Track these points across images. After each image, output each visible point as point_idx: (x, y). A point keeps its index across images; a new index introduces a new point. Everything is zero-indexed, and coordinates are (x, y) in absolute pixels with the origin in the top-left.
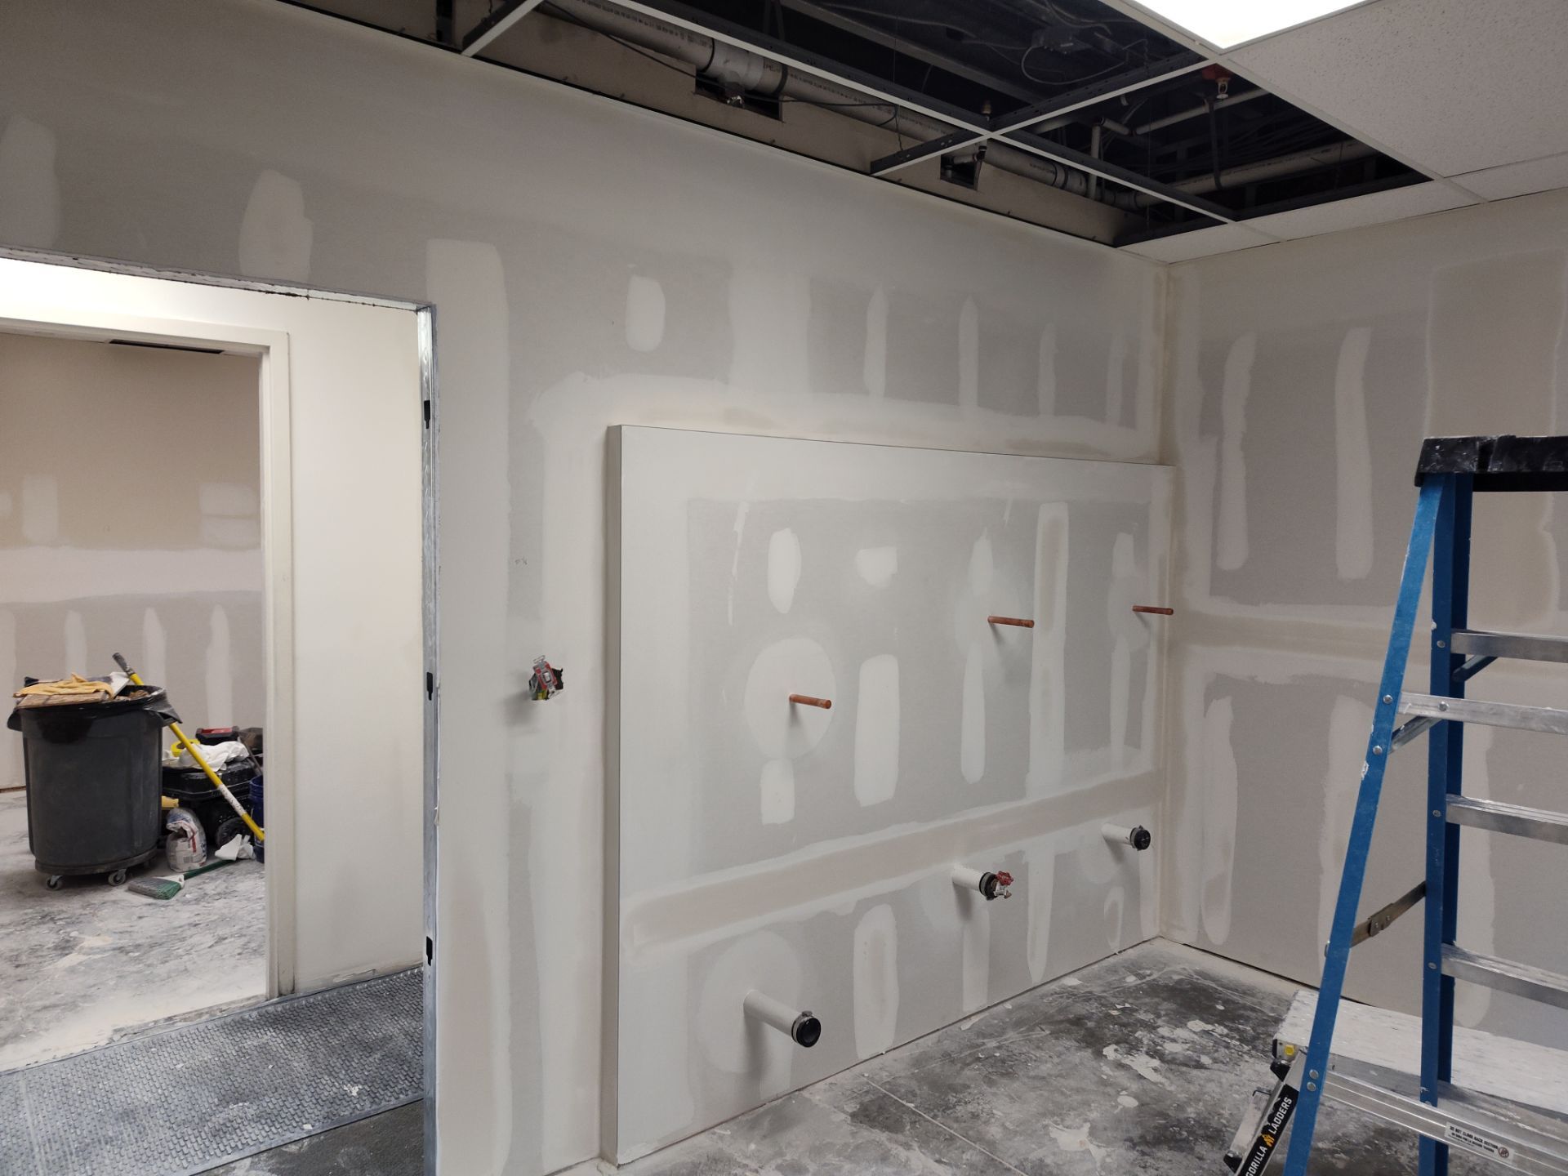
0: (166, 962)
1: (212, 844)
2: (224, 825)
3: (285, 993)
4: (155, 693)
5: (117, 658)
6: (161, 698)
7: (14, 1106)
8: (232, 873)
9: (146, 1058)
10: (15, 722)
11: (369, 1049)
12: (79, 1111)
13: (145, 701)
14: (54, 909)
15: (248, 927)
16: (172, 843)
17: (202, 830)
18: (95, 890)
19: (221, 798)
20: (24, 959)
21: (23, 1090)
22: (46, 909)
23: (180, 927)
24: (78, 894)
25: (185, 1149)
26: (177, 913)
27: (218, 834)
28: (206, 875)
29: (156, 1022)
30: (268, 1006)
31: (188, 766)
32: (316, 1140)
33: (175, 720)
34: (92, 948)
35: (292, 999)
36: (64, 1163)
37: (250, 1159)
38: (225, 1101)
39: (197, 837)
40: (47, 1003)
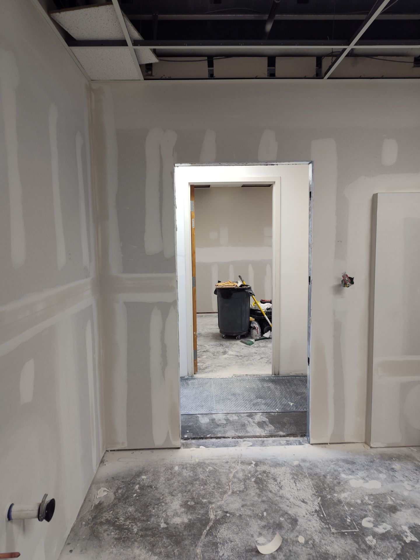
0: (248, 361)
1: (263, 333)
2: (266, 327)
3: (276, 374)
4: (248, 287)
5: (240, 277)
6: (250, 288)
7: (210, 386)
8: (267, 341)
9: (240, 383)
10: (215, 292)
11: (297, 394)
12: (224, 391)
13: (246, 289)
14: (223, 343)
15: (270, 356)
16: (252, 330)
17: (260, 328)
18: (233, 340)
19: (265, 319)
20: (215, 354)
21: (212, 383)
22: (221, 343)
23: (252, 353)
24: (229, 340)
25: (246, 406)
26: (252, 349)
27: (264, 330)
28: (260, 341)
29: (243, 375)
30: (271, 377)
31: (257, 309)
32: (279, 413)
33: (253, 295)
34: (231, 354)
35: (278, 377)
36: (219, 401)
37: (261, 413)
38: (257, 397)
39: (258, 329)
40: (219, 365)
